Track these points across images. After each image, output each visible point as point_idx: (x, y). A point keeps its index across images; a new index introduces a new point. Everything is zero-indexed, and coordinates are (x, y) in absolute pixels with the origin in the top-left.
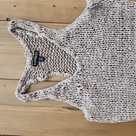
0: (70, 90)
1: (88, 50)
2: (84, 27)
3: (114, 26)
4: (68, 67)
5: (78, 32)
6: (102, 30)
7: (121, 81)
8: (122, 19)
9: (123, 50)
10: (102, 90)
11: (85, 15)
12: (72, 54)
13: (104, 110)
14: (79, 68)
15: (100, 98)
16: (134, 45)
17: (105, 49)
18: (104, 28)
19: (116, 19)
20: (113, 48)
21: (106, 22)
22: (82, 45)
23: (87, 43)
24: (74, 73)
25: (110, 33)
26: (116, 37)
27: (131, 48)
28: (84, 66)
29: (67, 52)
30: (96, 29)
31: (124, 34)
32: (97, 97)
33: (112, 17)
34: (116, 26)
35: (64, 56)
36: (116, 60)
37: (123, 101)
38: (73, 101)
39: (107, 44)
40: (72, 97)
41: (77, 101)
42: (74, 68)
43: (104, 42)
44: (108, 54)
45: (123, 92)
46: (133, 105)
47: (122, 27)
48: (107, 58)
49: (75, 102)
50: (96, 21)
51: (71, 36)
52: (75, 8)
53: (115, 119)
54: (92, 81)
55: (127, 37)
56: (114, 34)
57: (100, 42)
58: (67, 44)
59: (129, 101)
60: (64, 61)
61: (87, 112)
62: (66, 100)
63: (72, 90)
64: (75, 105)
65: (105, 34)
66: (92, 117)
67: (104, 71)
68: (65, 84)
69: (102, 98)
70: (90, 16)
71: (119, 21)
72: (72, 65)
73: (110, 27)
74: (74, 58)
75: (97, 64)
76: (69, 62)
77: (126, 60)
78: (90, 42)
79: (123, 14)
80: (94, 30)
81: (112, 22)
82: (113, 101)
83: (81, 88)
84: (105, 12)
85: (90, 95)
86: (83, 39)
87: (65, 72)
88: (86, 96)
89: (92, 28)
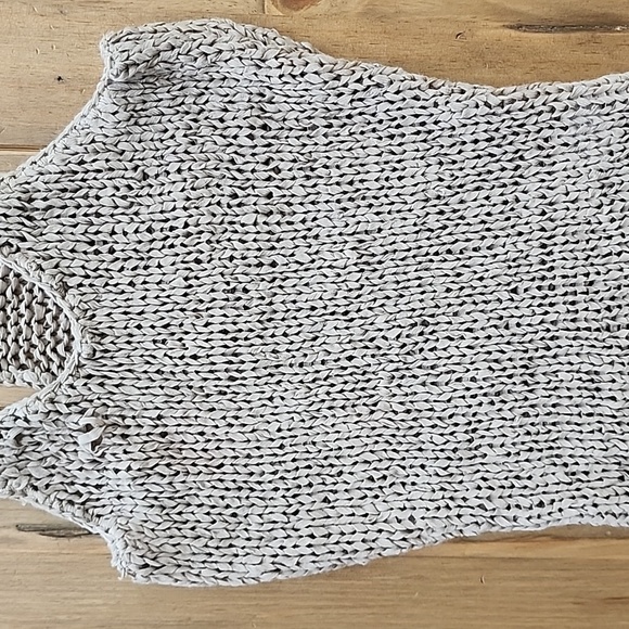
0: (45, 445)
1: (119, 265)
2: (96, 166)
3: (232, 161)
4: (35, 341)
5: (73, 181)
6: (178, 177)
7: (271, 399)
8: (265, 127)
9: (274, 264)
10: (190, 439)
11: (97, 113)
12: (45, 282)
13: (199, 531)
14: (81, 348)
15: (181, 478)
16: (321, 240)
17: (198, 261)
18: (185, 166)
19: (234, 131)
20: (228, 253)
21: (193, 143)
22: (92, 243)
23: (113, 233)
24: (61, 367)
25: (215, 191)
26: (240, 205)
27: (309, 254)
28: (103, 335)
29: (24, 277)
30: (151, 172)
31: (277, 193)
32: (166, 471)
33: (222, 120)
34: (239, 160)
35: (16, 292)
36: (246, 308)
37: (281, 485)
38: (63, 496)
39: (205, 237)
40: (57, 479)
41: (79, 494)
42: (60, 348)
43: (191, 229)
44: (210, 278)
45: (282, 447)
46: (326, 500)
47: (267, 163)
48: (206, 298)
49: (71, 503)
50: (148, 136)
51: (42, 205)
52: (60, 79)
53: (250, 569)
54: (140, 402)
55: (286, 209)
56: (235, 196)
57: (172, 229)
58: (23, 239)
59: (310, 485)
60: (13, 316)
61: (120, 544)
62: (30, 492)
63: (54, 449)
64: (72, 516)
65: (193, 194)
66: (146, 566)
67: (195, 357)
68: (20, 423)
69: (190, 478)
70: (123, 115)
71: (251, 137)
72: (53, 334)
73: (212, 164)
74: (59, 301)
75: (166, 326)
76: (39, 322)
77: (290, 306)
78: (130, 229)
79: (268, 107)
80: (145, 176)
81: (220, 141)
82: (240, 489)
83: (93, 436)
84: (190, 100)
85: (135, 466)
86: (98, 215)
87: (22, 367)
88: (117, 471)
89: (135, 169)
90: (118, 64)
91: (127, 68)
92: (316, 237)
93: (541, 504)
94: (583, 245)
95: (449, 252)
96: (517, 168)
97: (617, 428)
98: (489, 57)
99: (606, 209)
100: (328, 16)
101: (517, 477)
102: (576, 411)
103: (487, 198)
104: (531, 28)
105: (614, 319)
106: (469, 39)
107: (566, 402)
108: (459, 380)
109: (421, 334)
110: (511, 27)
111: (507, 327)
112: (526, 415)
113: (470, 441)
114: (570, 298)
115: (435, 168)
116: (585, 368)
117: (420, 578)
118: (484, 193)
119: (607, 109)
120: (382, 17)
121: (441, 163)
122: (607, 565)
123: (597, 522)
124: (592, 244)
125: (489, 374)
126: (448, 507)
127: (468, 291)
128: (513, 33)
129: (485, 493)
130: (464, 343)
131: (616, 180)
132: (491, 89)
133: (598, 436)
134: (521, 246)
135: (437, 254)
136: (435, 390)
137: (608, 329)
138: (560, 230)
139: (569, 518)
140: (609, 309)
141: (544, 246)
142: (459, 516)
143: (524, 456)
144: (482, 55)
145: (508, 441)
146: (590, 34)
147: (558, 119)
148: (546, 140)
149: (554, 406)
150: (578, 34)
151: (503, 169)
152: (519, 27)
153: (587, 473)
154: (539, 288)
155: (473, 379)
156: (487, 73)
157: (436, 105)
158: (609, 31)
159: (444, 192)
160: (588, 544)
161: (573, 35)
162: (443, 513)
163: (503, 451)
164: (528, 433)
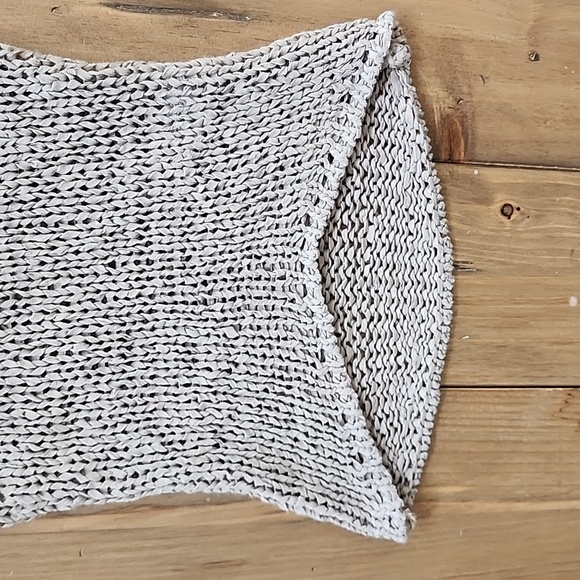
93: (136, 475)
94: (178, 222)
95: (44, 225)
96: (113, 143)
97: (212, 397)
98: (86, 33)
99: (201, 188)
101: (114, 450)
102: (172, 382)
103: (82, 172)
104: (128, 7)
105: (210, 293)
106: (65, 14)
107: (163, 374)
108: (55, 354)
109: (14, 307)
110: (108, 5)
111: (104, 301)
112: (123, 387)
113: (66, 415)
114: (167, 273)
115: (26, 140)
116: (182, 340)
117: (15, 556)
118: (77, 168)
119: (198, 91)
121: (34, 135)
122: (205, 532)
123: (190, 489)
124: (188, 221)
125: (84, 347)
126: (39, 483)
127: (62, 265)
128: (110, 11)
129: (78, 467)
130: (60, 317)
131: (209, 160)
132: (82, 63)
133: (193, 405)
134: (117, 221)
135: (30, 226)
136: (28, 364)
137: (205, 302)
138: (157, 207)
139: (163, 487)
140: (205, 283)
141: (141, 222)
142: (51, 492)
143: (120, 428)
144: (78, 31)
145: (105, 414)
146: (187, 18)
147: (152, 98)
148: (142, 118)
149: (152, 377)
150: (175, 17)
151: (99, 144)
152: (115, 6)
153: (182, 442)
154: (137, 263)
155: (69, 353)
156: (84, 49)
157: (25, 76)
158: (206, 16)
159: (36, 164)
160: (187, 511)
161: (170, 17)
162: (33, 489)
163: (101, 423)
164: (126, 405)
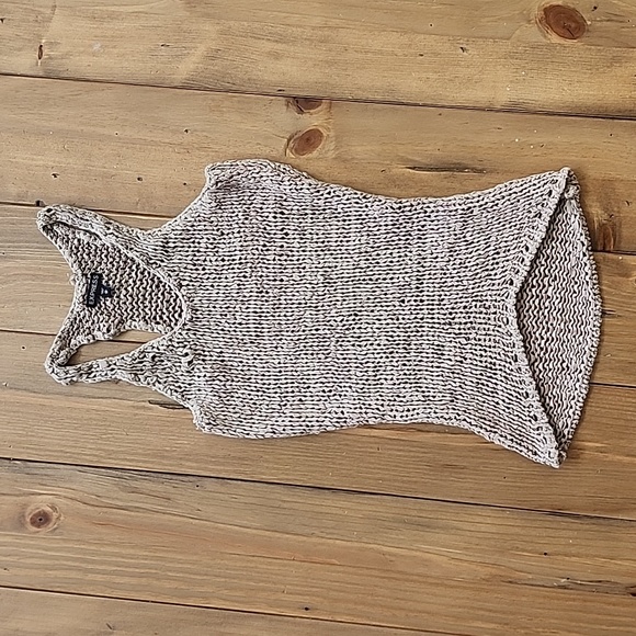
0: (166, 362)
1: (207, 276)
2: (199, 228)
3: (265, 229)
4: (164, 311)
5: (188, 235)
6: (238, 235)
7: (276, 347)
8: (282, 213)
9: (282, 280)
10: (236, 364)
11: (202, 203)
12: (171, 283)
13: (237, 410)
14: (186, 315)
15: (229, 383)
16: (306, 270)
17: (245, 277)
18: (242, 230)
19: (266, 214)
20: (260, 274)
21: (246, 219)
22: (195, 265)
23: (205, 260)
24: (176, 324)
25: (256, 243)
26: (268, 250)
27: (300, 277)
28: (197, 310)
29: (162, 279)
30: (226, 232)
31: (285, 245)
32: (223, 379)
33: (261, 208)
34: (268, 228)
35: (157, 286)
36: (267, 301)
37: (278, 390)
38: (172, 387)
39: (249, 265)
40: (170, 379)
41: (180, 387)
42: (176, 315)
43: (243, 261)
44: (250, 285)
45: (280, 372)
46: (300, 400)
47: (282, 230)
48: (248, 295)
49: (176, 391)
50: (225, 214)
51: (173, 245)
52: (185, 184)
53: (260, 430)
54: (213, 343)
55: (290, 253)
56: (264, 246)
57: (234, 260)
58: (162, 261)
59: (293, 392)
60: (155, 298)
61: (198, 412)
62: (157, 384)
63: (170, 364)
64: (176, 397)
65: (245, 244)
66: (210, 424)
67: (240, 324)
68: (155, 350)
69: (234, 383)
70: (214, 204)
71: (275, 217)
72: (173, 308)
73: (255, 230)
74: (177, 292)
75: (227, 308)
76: (167, 302)
77: (288, 301)
78: (213, 259)
79: (284, 203)
80: (223, 234)
81: (260, 218)
82: (258, 391)
83: (189, 358)
84: (246, 198)
85: (208, 375)
86: (199, 251)
87: (158, 323)
88: (199, 377)
89: (218, 230)
90: (213, 181)
91: (217, 183)
92: (304, 268)
93: (408, 410)
94: (438, 281)
95: (371, 280)
96: (407, 239)
97: (451, 375)
98: (398, 183)
99: (451, 263)
100: (318, 159)
101: (398, 396)
102: (430, 364)
103: (391, 254)
104: (420, 169)
105: (453, 319)
106: (388, 173)
107: (425, 360)
108: (372, 344)
109: (354, 320)
110: (410, 168)
111: (398, 319)
112: (405, 365)
113: (375, 376)
114: (430, 307)
115: (365, 237)
116: (436, 343)
117: (347, 445)
118: (389, 251)
119: (454, 213)
120: (345, 161)
121: (368, 235)
122: (445, 447)
123: (436, 421)
124: (443, 280)
125: (387, 342)
126: (361, 408)
127: (378, 300)
128: (411, 171)
129: (380, 402)
130: (375, 326)
131: (457, 248)
132: (395, 199)
133: (441, 378)
134: (407, 279)
135: (364, 280)
136: (359, 349)
137: (450, 324)
138: (427, 272)
139: (422, 418)
140: (450, 314)
141: (418, 280)
142: (366, 413)
143: (402, 385)
144: (394, 182)
145: (395, 378)
146: (451, 173)
147: (429, 216)
148: (423, 226)
149: (420, 361)
150: (445, 173)
151: (400, 240)
152: (414, 168)
153: (434, 397)
154: (415, 301)
155: (379, 345)
156: (396, 191)
157: (367, 206)
158: (461, 171)
159: (369, 249)
160: (435, 435)
161: (442, 173)
162: (358, 411)
163: (392, 382)
164: (405, 374)
